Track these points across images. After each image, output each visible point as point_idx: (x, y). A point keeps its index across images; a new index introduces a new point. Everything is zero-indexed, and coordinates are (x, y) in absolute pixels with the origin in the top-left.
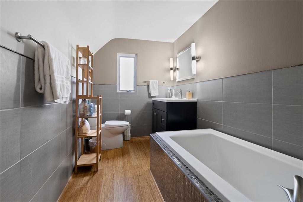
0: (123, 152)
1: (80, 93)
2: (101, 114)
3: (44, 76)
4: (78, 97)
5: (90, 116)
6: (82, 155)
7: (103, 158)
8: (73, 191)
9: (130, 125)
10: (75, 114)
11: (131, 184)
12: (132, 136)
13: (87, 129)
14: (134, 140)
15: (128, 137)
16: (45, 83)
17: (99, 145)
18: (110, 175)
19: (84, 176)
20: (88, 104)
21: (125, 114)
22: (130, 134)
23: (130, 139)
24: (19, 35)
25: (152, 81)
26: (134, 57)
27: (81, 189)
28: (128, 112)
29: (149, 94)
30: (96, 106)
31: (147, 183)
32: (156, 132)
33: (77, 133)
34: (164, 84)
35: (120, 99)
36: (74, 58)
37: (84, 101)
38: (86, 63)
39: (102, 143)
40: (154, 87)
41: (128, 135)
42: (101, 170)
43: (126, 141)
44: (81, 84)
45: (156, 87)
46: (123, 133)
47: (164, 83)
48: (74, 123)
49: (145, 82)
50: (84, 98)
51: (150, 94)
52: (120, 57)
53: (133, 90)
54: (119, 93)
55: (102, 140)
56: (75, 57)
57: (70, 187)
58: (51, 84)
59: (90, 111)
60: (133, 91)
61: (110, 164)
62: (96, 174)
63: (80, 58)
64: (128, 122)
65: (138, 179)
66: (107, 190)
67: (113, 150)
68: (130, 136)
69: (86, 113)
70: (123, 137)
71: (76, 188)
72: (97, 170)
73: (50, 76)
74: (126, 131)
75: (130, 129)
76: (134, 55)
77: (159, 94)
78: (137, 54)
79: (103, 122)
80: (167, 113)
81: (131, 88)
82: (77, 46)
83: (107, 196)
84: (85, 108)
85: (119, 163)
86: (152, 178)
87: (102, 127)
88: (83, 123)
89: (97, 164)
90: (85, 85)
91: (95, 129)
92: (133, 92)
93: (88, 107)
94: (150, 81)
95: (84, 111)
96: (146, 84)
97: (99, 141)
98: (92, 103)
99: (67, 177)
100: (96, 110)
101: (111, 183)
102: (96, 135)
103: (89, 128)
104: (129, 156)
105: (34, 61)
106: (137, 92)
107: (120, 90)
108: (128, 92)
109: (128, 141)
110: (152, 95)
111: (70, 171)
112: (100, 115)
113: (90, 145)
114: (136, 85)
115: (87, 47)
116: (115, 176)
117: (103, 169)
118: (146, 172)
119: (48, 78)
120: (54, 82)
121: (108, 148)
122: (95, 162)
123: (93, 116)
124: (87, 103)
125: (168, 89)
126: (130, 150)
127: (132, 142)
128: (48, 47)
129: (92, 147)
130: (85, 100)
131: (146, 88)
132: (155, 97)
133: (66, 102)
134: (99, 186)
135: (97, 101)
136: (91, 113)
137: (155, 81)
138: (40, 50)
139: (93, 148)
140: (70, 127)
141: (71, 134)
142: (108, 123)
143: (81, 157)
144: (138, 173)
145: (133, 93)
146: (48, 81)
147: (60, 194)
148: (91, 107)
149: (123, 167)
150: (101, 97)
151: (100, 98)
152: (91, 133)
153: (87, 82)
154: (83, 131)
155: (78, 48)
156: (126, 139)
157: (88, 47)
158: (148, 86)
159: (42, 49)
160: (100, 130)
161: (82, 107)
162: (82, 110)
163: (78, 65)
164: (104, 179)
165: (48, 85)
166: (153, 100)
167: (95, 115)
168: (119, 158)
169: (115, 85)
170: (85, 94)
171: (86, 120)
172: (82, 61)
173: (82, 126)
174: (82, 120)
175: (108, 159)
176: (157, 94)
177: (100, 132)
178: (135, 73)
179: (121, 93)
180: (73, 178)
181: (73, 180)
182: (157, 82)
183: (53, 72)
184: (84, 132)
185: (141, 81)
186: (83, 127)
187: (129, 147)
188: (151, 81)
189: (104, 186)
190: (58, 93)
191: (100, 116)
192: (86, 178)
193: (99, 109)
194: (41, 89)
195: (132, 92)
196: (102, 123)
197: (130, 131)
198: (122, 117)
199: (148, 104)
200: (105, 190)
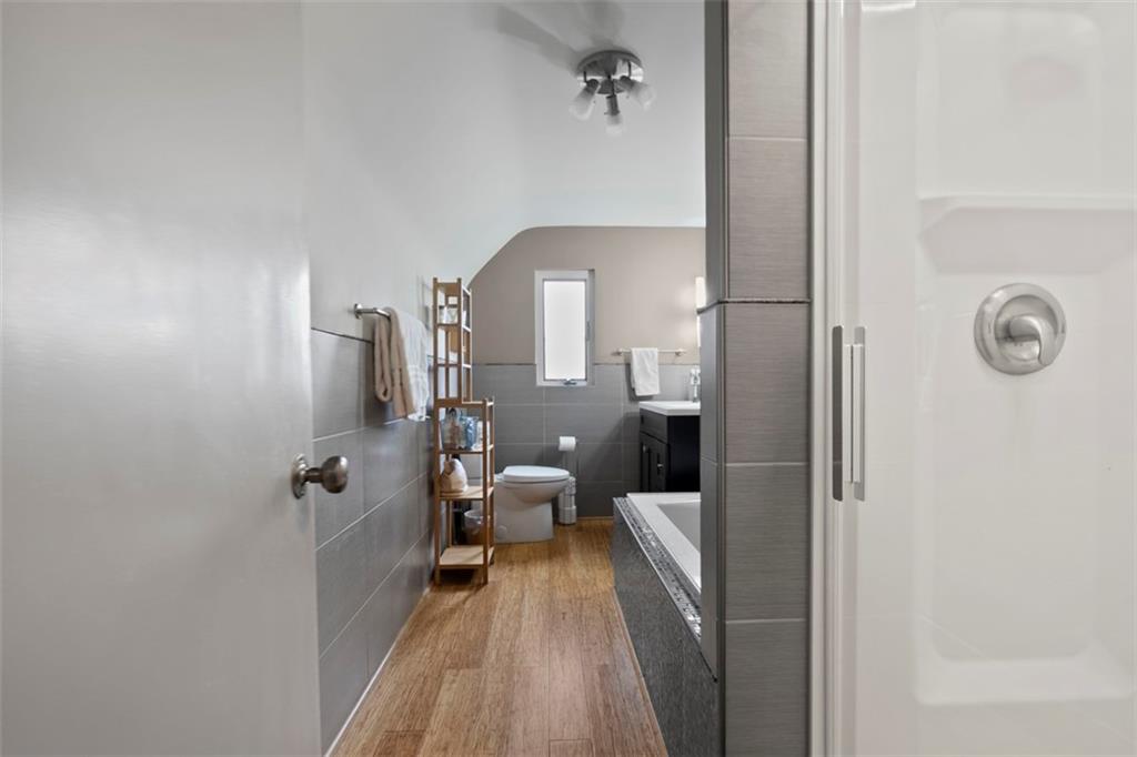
0: (552, 550)
1: (442, 395)
2: (492, 446)
3: (392, 371)
4: (438, 403)
5: (467, 450)
6: (448, 547)
7: (499, 561)
8: (436, 612)
9: (573, 479)
10: (432, 445)
11: (564, 611)
12: (579, 513)
13: (460, 482)
14: (584, 524)
15: (567, 516)
16: (393, 385)
17: (488, 525)
18: (515, 592)
19: (456, 590)
20: (461, 419)
21: (561, 448)
22: (574, 507)
23: (574, 521)
24: (359, 307)
25: (639, 350)
26: (585, 280)
27: (452, 611)
28: (568, 442)
29: (632, 390)
30: (480, 425)
31: (601, 611)
32: (629, 495)
33: (437, 489)
34: (679, 360)
35: (544, 405)
36: (426, 309)
37: (451, 412)
38: (456, 321)
39: (498, 524)
40: (644, 370)
41: (570, 509)
42: (494, 582)
43: (564, 525)
44: (442, 371)
45: (652, 368)
46: (555, 502)
47: (678, 354)
48: (432, 465)
49: (619, 354)
50: (451, 405)
51: (634, 390)
52: (544, 280)
53: (584, 377)
54: (541, 388)
55: (495, 514)
56: (430, 304)
57: (429, 605)
58: (401, 384)
59: (466, 438)
60: (581, 380)
61: (517, 572)
62: (483, 589)
63: (441, 307)
64: (567, 469)
65: (582, 604)
66: (509, 616)
67: (525, 545)
68: (574, 513)
69: (457, 441)
70: (554, 516)
71: (442, 608)
72: (486, 582)
73: (401, 370)
74: (561, 495)
75: (574, 492)
76: (585, 274)
77: (661, 389)
78: (593, 270)
79: (499, 470)
80: (669, 446)
81: (578, 373)
82: (435, 279)
83: (508, 625)
84: (454, 430)
85: (540, 572)
86: (616, 604)
87: (495, 481)
88: (452, 467)
89: (484, 567)
90: (453, 372)
91: (478, 485)
92: (584, 384)
93: (462, 428)
94: (633, 350)
95: (452, 438)
96: (621, 360)
97: (489, 517)
98: (469, 419)
99: (420, 587)
100: (481, 436)
101: (517, 606)
102: (481, 496)
103: (465, 480)
104: (568, 559)
105: (373, 345)
106: (593, 384)
107: (545, 380)
108: (568, 383)
109: (569, 525)
110: (638, 394)
111: (426, 577)
112: (489, 447)
113: (468, 525)
114: (593, 363)
115: (456, 281)
116: (527, 594)
117: (500, 582)
118: (604, 593)
119: (397, 374)
120: (408, 380)
121: (513, 540)
122: (480, 561)
123: (474, 449)
124: (458, 418)
125: (691, 375)
126: (571, 548)
127: (580, 529)
128: (396, 317)
129: (472, 530)
130: (453, 410)
131: (621, 371)
132: (649, 398)
133: (421, 417)
134: (490, 608)
135: (481, 413)
136: (470, 444)
137: (647, 349)
138: (384, 324)
139: (475, 532)
140: (423, 475)
141: (425, 491)
142: (511, 471)
143: (447, 550)
144: (584, 594)
145: (583, 388)
146: (397, 381)
147: (411, 613)
148: (467, 427)
149: (549, 581)
150: (491, 400)
151: (489, 404)
152: (470, 491)
153: (458, 365)
154: (450, 486)
155: (437, 285)
156: (561, 521)
157: (459, 280)
158: (628, 366)
159: (387, 322)
160: (491, 485)
161: (448, 426)
162: (448, 434)
163: (437, 326)
164: (501, 599)
165: (397, 386)
166: (642, 410)
167: (477, 447)
168: (539, 563)
169: (529, 365)
170: (453, 394)
171: (457, 461)
172: (446, 317)
173: (449, 474)
174: (447, 458)
175: (511, 563)
176: (655, 391)
177: (490, 491)
178: (588, 325)
179: (548, 388)
180: (431, 590)
181: (433, 594)
182: (653, 355)
183: (405, 364)
184: (453, 488)
185: (606, 349)
186: (452, 476)
187: (571, 541)
188: (636, 352)
189: (500, 609)
190: (414, 403)
191: (491, 451)
192: (462, 595)
193: (488, 433)
194: (385, 394)
195: (579, 384)
196: (497, 472)
197: (573, 498)
198: (552, 458)
199: (628, 419)
200: (504, 616)
